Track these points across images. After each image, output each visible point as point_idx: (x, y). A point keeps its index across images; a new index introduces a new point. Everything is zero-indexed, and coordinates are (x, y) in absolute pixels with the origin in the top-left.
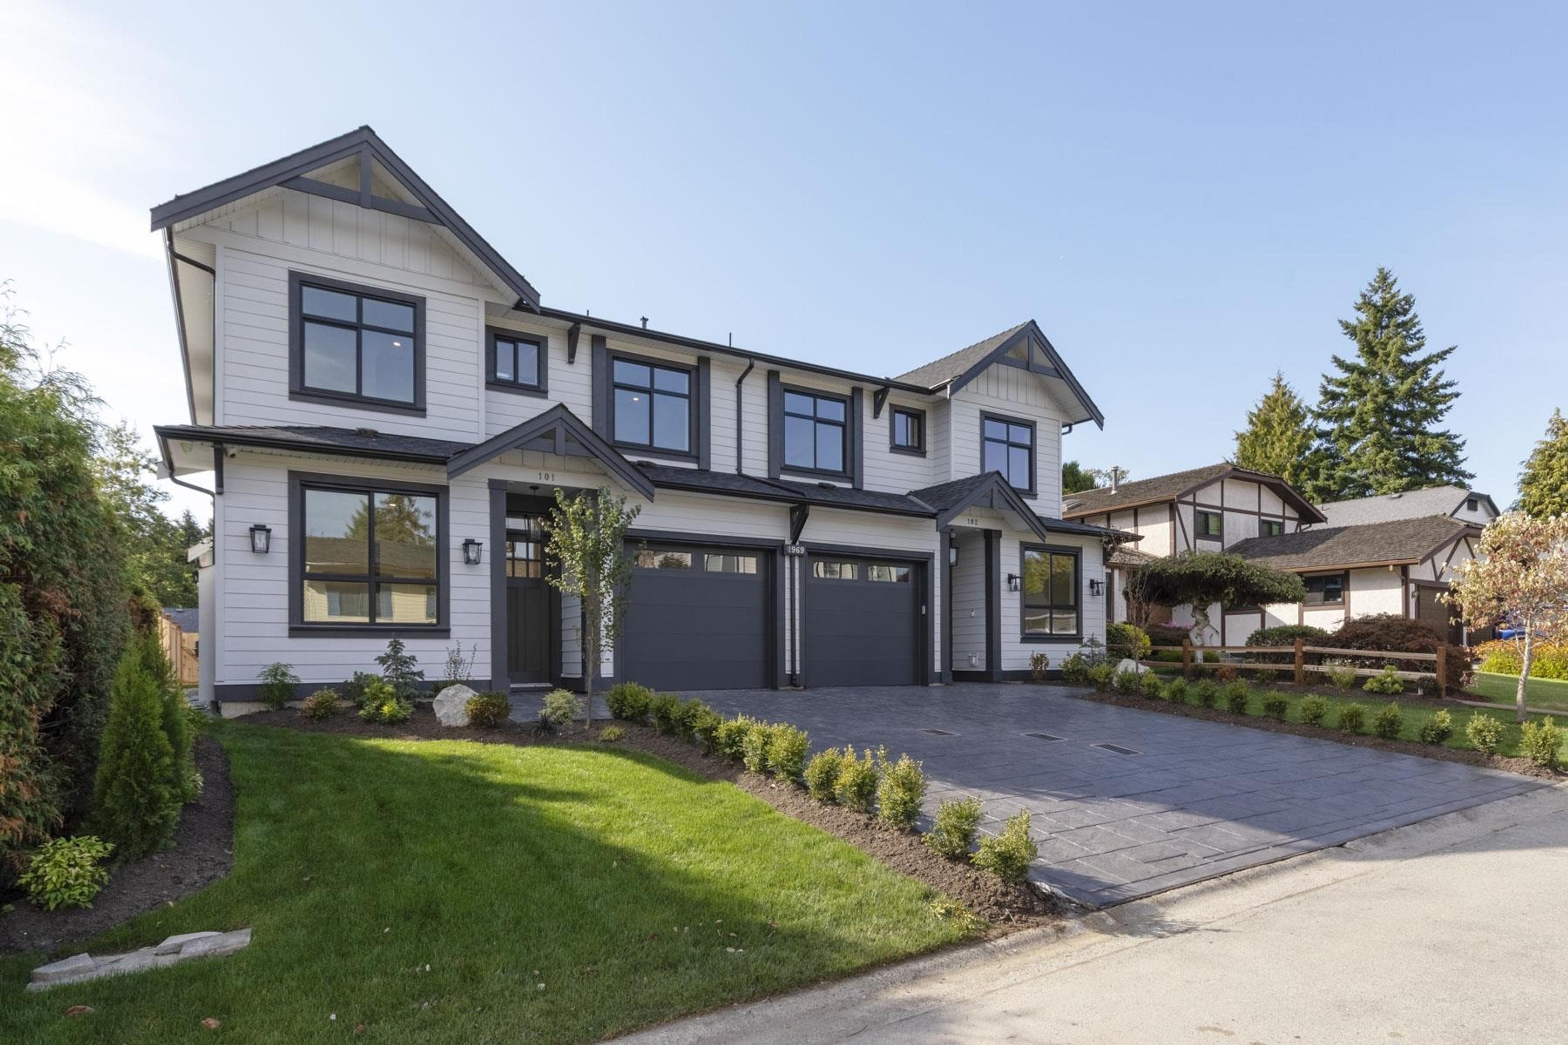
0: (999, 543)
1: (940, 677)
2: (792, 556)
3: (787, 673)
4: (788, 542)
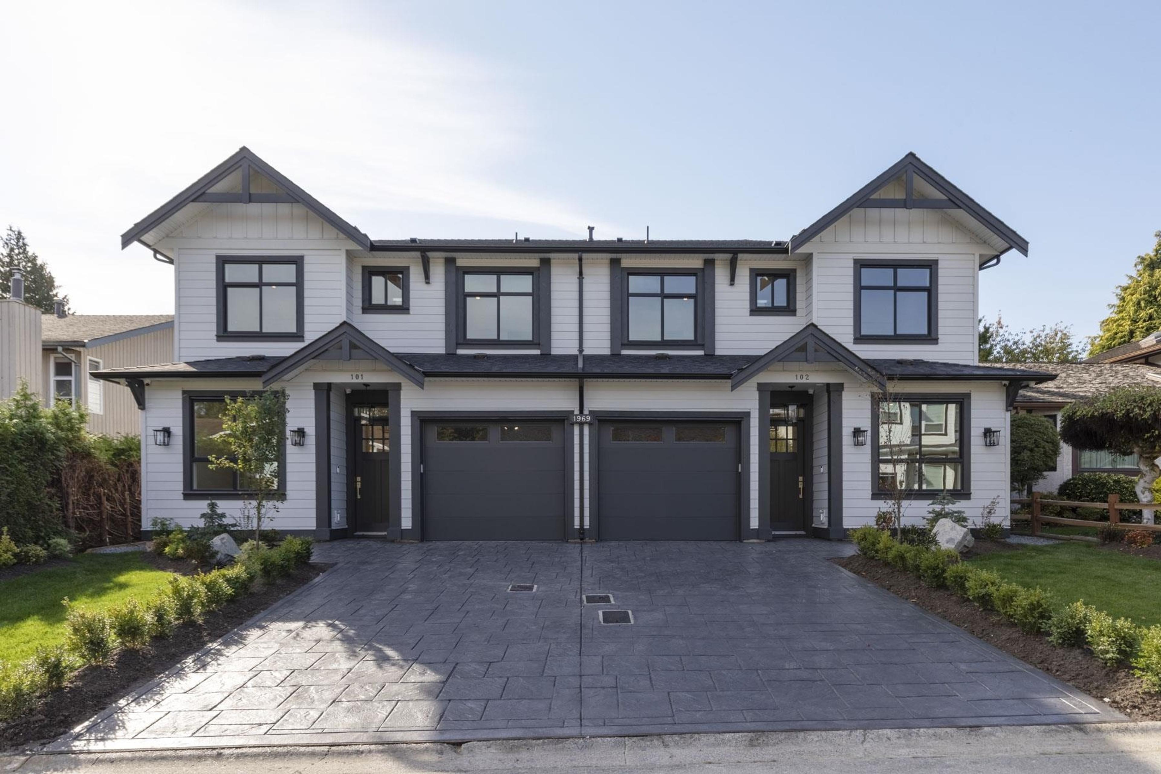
0: (840, 396)
1: (756, 534)
2: (581, 424)
3: (575, 527)
4: (577, 412)
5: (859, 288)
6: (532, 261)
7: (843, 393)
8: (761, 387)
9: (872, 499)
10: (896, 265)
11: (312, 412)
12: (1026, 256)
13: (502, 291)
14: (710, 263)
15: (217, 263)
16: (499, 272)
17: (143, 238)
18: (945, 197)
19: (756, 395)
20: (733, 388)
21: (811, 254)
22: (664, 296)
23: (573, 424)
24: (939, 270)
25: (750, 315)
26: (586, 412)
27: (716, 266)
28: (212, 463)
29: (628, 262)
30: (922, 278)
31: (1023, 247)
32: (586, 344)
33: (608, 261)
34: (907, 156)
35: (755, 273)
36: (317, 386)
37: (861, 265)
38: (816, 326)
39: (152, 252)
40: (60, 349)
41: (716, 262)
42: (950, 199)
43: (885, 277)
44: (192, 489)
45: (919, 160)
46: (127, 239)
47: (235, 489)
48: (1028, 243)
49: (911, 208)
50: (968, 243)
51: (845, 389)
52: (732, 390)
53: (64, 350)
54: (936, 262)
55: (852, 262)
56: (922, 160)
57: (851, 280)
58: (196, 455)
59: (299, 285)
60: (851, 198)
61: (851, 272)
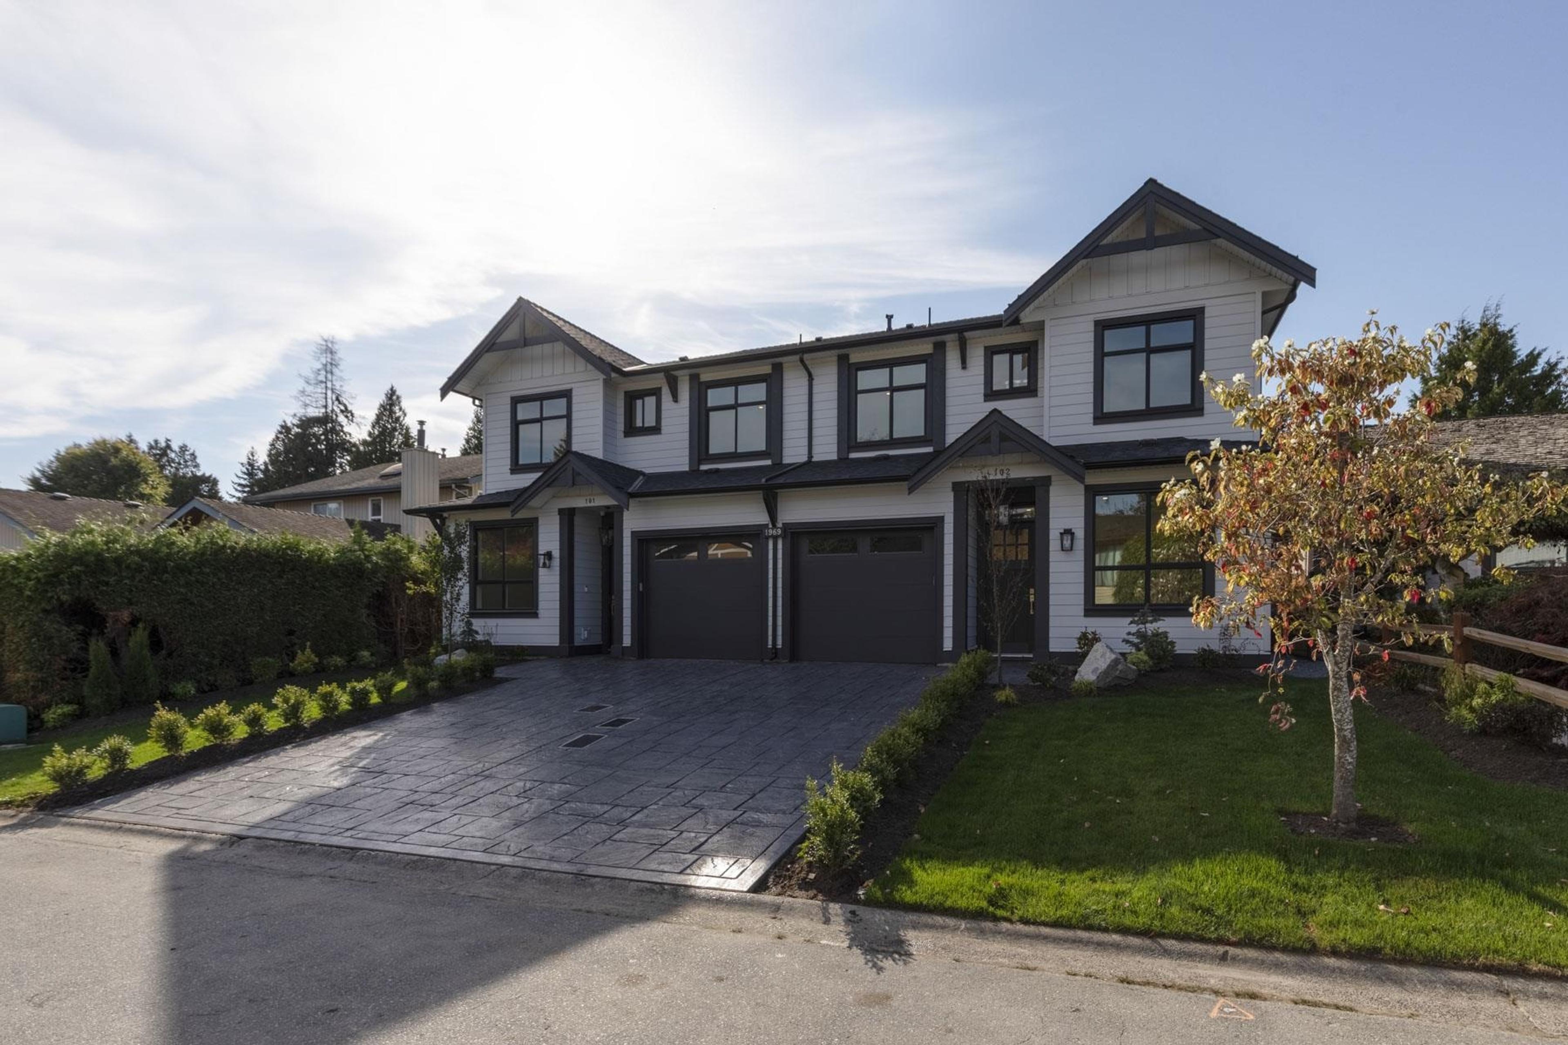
5: (1100, 355)
6: (765, 368)
7: (1051, 488)
8: (957, 487)
9: (1085, 616)
10: (1147, 321)
11: (557, 536)
12: (1314, 286)
13: (739, 402)
14: (940, 347)
15: (512, 403)
16: (736, 382)
17: (455, 388)
18: (1198, 227)
19: (951, 496)
20: (911, 490)
21: (1044, 321)
22: (893, 389)
23: (767, 538)
24: (1206, 320)
25: (985, 401)
26: (780, 525)
27: (947, 349)
28: (410, 589)
29: (856, 356)
30: (1183, 332)
31: (1307, 274)
32: (816, 450)
33: (835, 359)
34: (1146, 183)
35: (991, 352)
36: (561, 512)
37: (1102, 326)
38: (1000, 412)
39: (471, 400)
40: (453, 486)
41: (948, 344)
42: (1204, 228)
43: (1135, 337)
44: (475, 609)
45: (1161, 186)
46: (444, 392)
47: (504, 608)
48: (1314, 270)
49: (1152, 249)
50: (1247, 279)
51: (1053, 483)
52: (909, 493)
53: (456, 487)
54: (1201, 310)
55: (1092, 324)
56: (1166, 185)
57: (1091, 347)
58: (480, 577)
59: (568, 417)
60: (1074, 249)
61: (1091, 336)
